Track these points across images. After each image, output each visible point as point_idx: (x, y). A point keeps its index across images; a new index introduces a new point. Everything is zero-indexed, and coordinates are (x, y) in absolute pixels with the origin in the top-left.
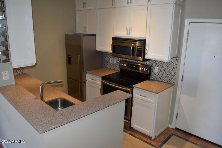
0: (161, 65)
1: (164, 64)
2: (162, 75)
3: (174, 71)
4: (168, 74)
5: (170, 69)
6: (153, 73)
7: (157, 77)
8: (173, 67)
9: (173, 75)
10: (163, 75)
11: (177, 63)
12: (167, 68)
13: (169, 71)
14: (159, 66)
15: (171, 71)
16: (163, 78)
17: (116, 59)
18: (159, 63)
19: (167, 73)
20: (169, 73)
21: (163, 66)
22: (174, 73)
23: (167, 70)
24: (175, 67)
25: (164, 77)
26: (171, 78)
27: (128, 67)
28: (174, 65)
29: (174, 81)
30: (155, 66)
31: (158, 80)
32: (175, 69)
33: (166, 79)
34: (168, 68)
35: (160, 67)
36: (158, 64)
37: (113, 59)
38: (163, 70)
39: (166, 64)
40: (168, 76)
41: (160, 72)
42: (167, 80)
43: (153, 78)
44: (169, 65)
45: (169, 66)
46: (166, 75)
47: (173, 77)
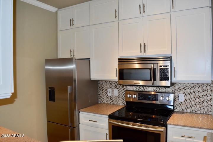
0: (188, 90)
1: (193, 89)
2: (190, 104)
3: (209, 96)
4: (200, 101)
5: (202, 94)
6: (177, 103)
7: (183, 107)
8: (206, 92)
9: (208, 102)
10: (193, 103)
11: (212, 86)
12: (197, 94)
13: (201, 96)
14: (186, 92)
15: (204, 96)
16: (193, 108)
17: (117, 90)
18: (186, 89)
19: (198, 100)
20: (202, 100)
21: (192, 91)
22: (209, 99)
23: (198, 96)
24: (209, 91)
25: (194, 106)
26: (205, 106)
27: (139, 98)
28: (208, 88)
29: (210, 109)
30: (178, 93)
31: (185, 111)
32: (210, 93)
33: (197, 108)
34: (200, 93)
35: (187, 94)
36: (183, 90)
37: (113, 91)
38: (192, 96)
39: (196, 89)
40: (200, 104)
41: (188, 100)
42: (199, 109)
43: (176, 110)
44: (200, 89)
45: (201, 91)
46: (197, 103)
47: (208, 104)
